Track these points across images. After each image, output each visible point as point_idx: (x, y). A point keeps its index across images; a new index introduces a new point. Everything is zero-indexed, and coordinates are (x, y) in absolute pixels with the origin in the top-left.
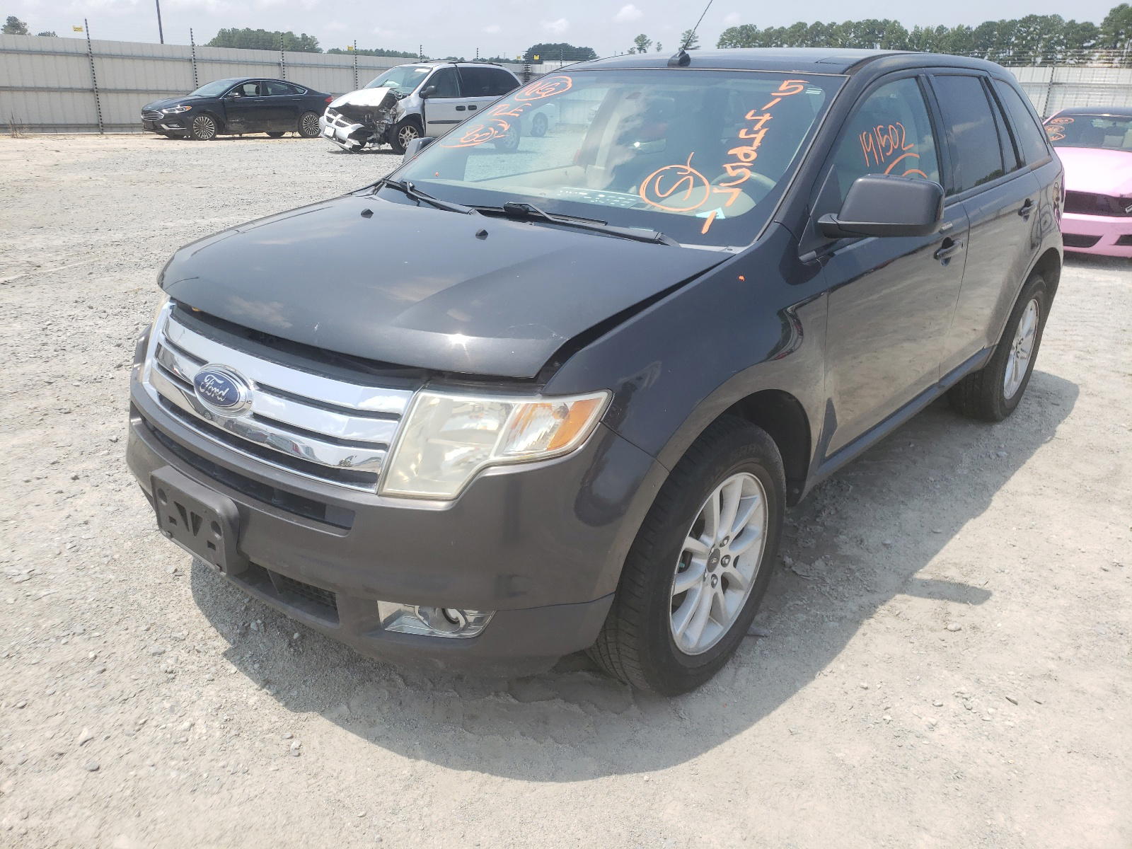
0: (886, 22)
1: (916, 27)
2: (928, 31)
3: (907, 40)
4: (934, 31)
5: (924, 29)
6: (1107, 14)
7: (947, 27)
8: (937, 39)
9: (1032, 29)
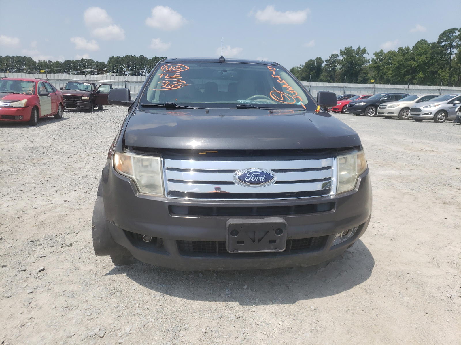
0: (25, 57)
1: (39, 60)
2: (44, 62)
3: (37, 65)
4: (47, 62)
5: (43, 61)
6: (108, 60)
7: (52, 61)
8: (49, 65)
9: (84, 64)
